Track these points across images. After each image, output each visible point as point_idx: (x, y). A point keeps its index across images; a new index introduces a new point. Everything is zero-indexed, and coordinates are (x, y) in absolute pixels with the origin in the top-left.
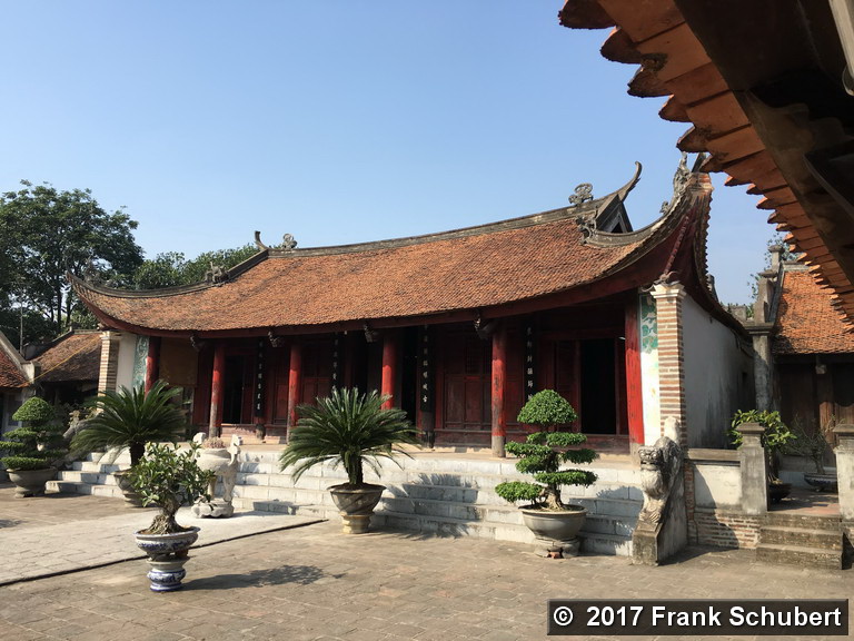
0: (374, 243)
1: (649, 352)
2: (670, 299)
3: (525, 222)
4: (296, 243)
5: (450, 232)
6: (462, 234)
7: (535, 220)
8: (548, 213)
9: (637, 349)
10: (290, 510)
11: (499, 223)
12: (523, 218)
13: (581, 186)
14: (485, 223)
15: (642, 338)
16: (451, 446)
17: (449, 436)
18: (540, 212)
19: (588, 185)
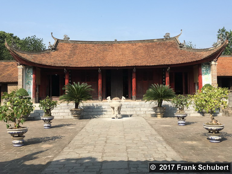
0: (102, 42)
1: (204, 76)
2: (215, 65)
3: (152, 41)
4: (69, 38)
5: (129, 41)
6: (132, 42)
7: (155, 41)
8: (158, 39)
9: (201, 75)
10: (129, 116)
11: (144, 40)
12: (151, 40)
13: (167, 33)
14: (140, 40)
15: (202, 72)
16: (140, 100)
17: (139, 97)
18: (156, 39)
19: (169, 33)
